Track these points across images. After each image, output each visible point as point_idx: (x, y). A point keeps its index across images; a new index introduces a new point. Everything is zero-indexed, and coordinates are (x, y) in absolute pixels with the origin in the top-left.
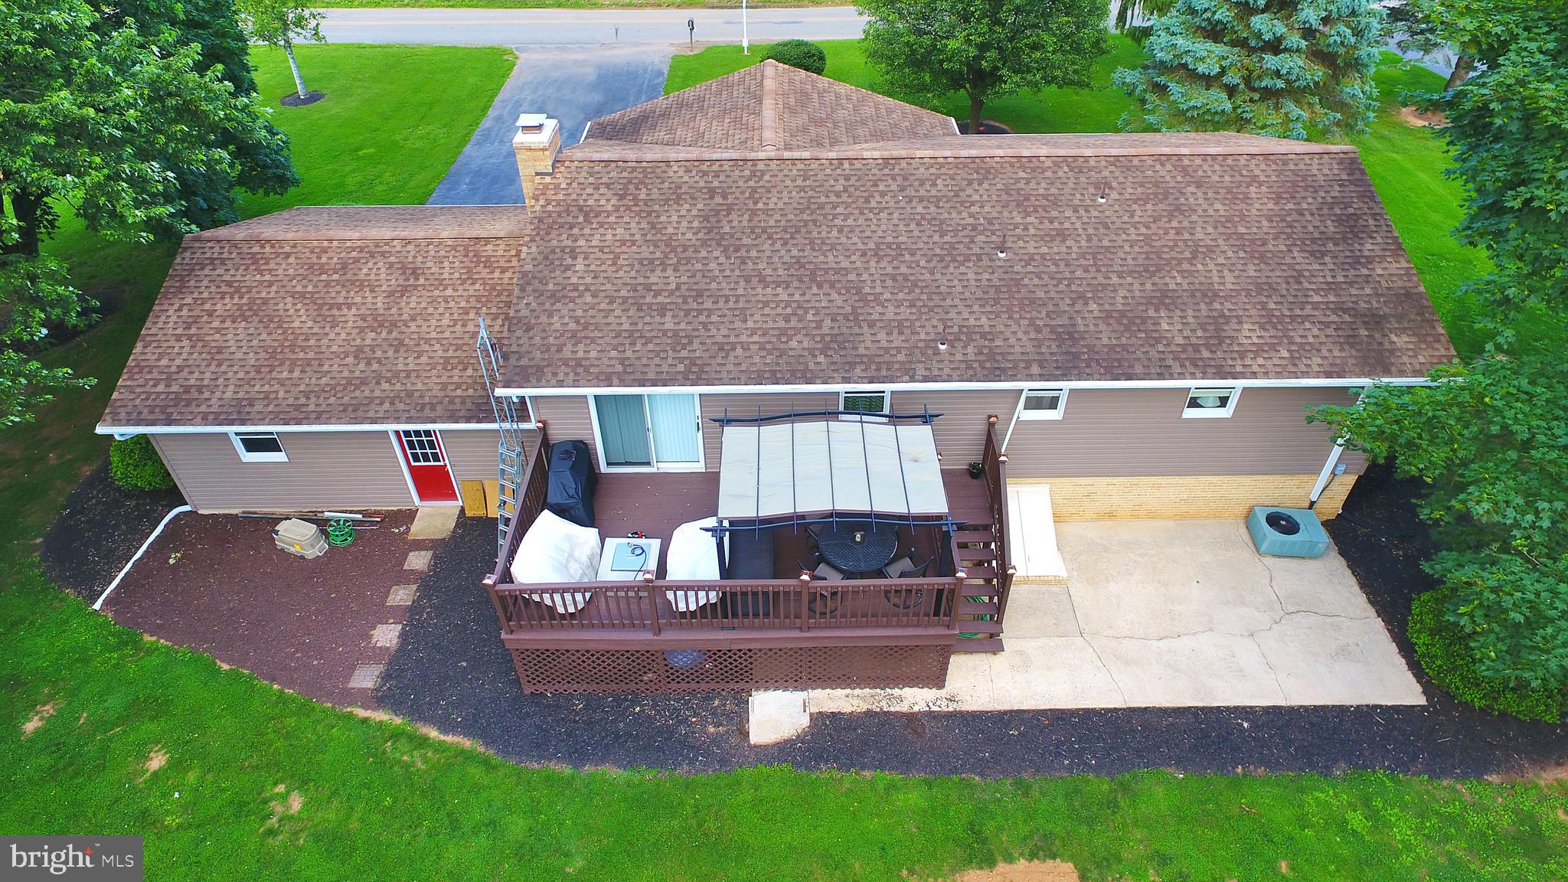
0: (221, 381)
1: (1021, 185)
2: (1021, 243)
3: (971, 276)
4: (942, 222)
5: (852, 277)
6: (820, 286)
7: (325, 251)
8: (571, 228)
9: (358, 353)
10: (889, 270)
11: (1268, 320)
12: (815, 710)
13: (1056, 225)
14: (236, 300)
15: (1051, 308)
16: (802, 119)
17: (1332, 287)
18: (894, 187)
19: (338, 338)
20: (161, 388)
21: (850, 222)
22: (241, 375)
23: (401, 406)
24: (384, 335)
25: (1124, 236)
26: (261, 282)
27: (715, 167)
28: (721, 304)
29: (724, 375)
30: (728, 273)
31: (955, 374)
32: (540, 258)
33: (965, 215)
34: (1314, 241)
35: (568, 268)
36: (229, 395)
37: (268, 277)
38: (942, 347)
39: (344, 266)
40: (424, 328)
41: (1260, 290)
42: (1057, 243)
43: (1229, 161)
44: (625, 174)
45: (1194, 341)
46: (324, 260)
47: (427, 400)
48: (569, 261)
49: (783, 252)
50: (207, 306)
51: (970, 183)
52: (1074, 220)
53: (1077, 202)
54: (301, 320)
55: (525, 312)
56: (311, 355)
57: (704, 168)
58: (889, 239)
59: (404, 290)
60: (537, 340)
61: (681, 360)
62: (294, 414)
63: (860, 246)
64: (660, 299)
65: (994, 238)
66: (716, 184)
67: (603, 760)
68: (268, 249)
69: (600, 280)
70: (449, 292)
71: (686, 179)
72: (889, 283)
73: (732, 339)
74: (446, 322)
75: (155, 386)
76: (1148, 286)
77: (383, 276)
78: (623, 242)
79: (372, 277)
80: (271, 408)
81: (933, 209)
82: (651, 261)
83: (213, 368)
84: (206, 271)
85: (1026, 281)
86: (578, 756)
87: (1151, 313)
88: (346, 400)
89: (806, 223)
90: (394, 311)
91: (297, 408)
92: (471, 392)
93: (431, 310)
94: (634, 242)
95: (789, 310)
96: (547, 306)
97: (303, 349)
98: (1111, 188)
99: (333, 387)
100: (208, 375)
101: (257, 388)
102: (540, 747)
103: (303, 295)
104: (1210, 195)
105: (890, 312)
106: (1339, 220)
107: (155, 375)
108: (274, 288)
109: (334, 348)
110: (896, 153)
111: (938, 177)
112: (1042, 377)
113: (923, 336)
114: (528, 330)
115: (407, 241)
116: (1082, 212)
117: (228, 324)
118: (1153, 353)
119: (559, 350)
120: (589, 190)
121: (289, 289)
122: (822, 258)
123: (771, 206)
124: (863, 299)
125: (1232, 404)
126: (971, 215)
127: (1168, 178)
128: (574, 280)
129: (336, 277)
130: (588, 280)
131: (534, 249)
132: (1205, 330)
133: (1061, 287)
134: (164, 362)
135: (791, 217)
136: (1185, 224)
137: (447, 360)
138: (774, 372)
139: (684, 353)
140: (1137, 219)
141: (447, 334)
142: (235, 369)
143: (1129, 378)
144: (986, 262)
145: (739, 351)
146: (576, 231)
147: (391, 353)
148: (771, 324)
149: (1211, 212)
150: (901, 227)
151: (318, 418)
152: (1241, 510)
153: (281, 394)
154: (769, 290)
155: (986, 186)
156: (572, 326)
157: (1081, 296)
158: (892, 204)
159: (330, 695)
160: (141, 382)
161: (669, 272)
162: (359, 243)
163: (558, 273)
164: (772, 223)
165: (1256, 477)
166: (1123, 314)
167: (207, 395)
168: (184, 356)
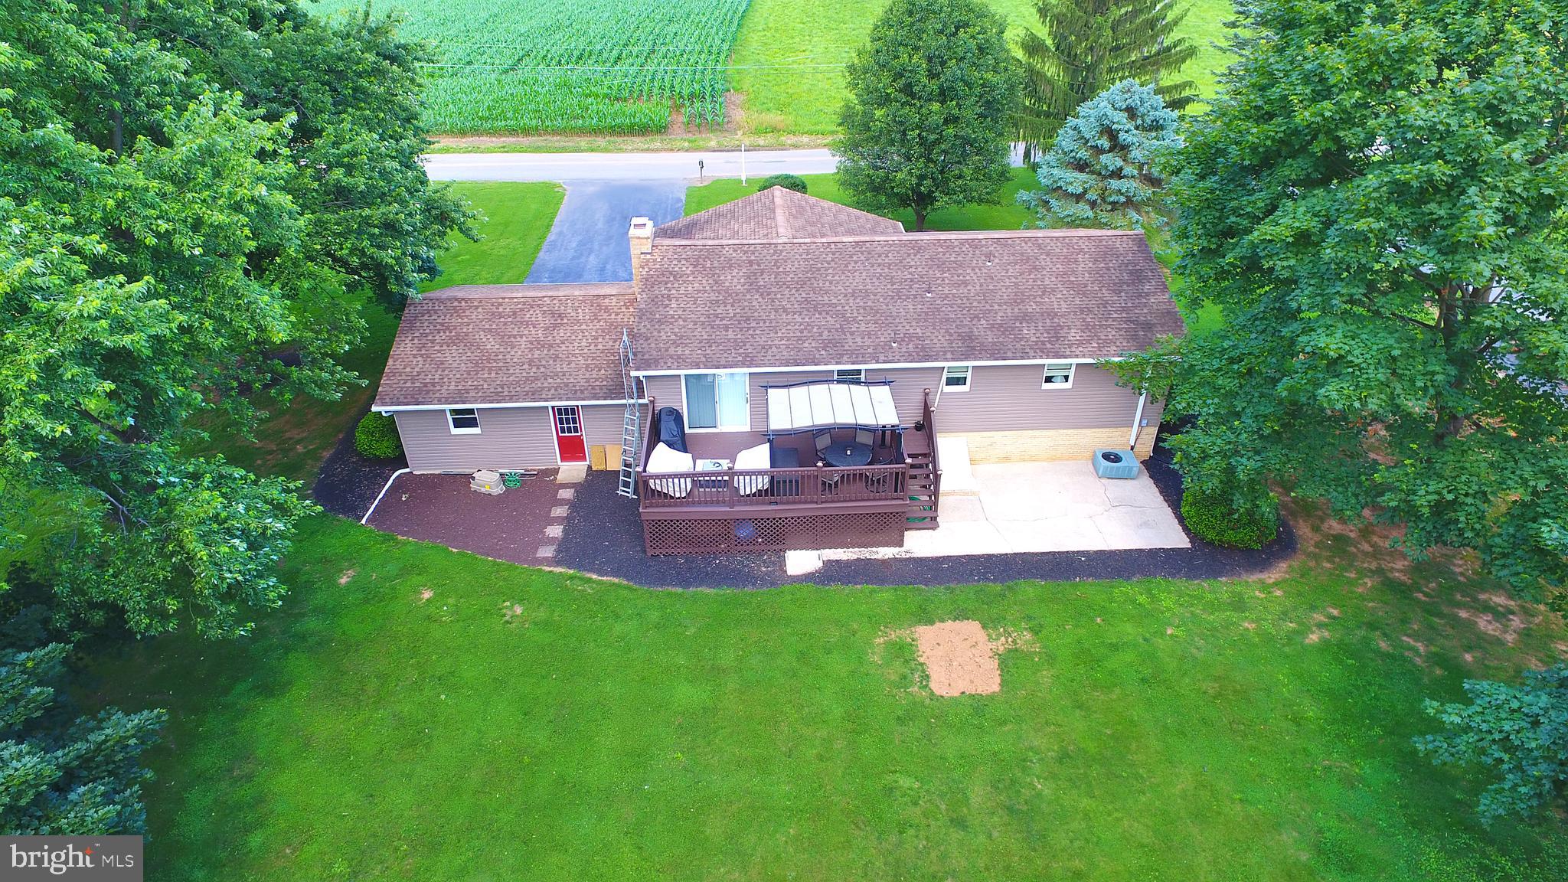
0: (446, 380)
1: (940, 255)
2: (940, 288)
3: (910, 306)
4: (892, 277)
5: (839, 308)
6: (820, 314)
7: (500, 304)
8: (666, 284)
9: (531, 362)
10: (861, 304)
11: (1087, 327)
12: (825, 559)
13: (961, 278)
14: (448, 334)
15: (958, 323)
16: (801, 222)
17: (1124, 309)
18: (862, 258)
19: (516, 354)
20: (409, 384)
21: (837, 278)
22: (458, 376)
23: (562, 391)
24: (545, 352)
25: (1002, 284)
26: (462, 323)
27: (752, 248)
28: (761, 325)
29: (766, 362)
30: (764, 307)
31: (902, 359)
32: (649, 301)
33: (906, 273)
34: (1115, 284)
35: (667, 306)
36: (452, 387)
37: (466, 320)
38: (894, 345)
39: (515, 313)
40: (570, 348)
41: (1082, 312)
42: (962, 287)
43: (1067, 241)
44: (696, 253)
45: (1042, 339)
46: (501, 310)
47: (578, 388)
48: (667, 302)
49: (797, 295)
50: (430, 338)
51: (909, 255)
52: (972, 275)
53: (974, 265)
54: (491, 344)
55: (643, 330)
56: (501, 364)
57: (745, 249)
58: (861, 287)
59: (555, 327)
60: (653, 345)
61: (740, 354)
62: (496, 397)
63: (843, 291)
64: (724, 322)
65: (924, 286)
66: (753, 258)
67: (700, 585)
68: (463, 304)
69: (687, 312)
70: (584, 327)
71: (734, 255)
72: (862, 311)
73: (769, 343)
74: (584, 343)
75: (405, 383)
76: (1016, 310)
77: (540, 319)
78: (699, 291)
79: (533, 319)
80: (480, 394)
81: (886, 270)
82: (717, 302)
83: (439, 373)
84: (426, 317)
85: (943, 309)
86: (686, 583)
87: (1018, 325)
88: (527, 389)
89: (810, 278)
90: (550, 338)
91: (497, 393)
92: (605, 383)
93: (574, 338)
94: (705, 292)
95: (802, 327)
96: (657, 327)
97: (495, 361)
98: (994, 257)
99: (518, 382)
100: (437, 377)
101: (470, 383)
102: (662, 580)
103: (490, 330)
104: (1054, 260)
105: (863, 327)
106: (1131, 273)
107: (404, 378)
108: (471, 327)
109: (515, 360)
110: (863, 239)
111: (889, 252)
112: (953, 360)
113: (883, 339)
114: (646, 340)
115: (553, 298)
116: (977, 270)
117: (445, 347)
118: (1018, 346)
119: (667, 351)
120: (675, 262)
121: (480, 327)
122: (820, 298)
123: (788, 270)
124: (846, 320)
125: (1071, 379)
126: (910, 273)
127: (1029, 251)
128: (671, 312)
129: (510, 319)
130: (680, 312)
131: (645, 296)
132: (1049, 333)
133: (965, 312)
134: (408, 370)
135: (800, 275)
136: (1039, 276)
137: (587, 366)
138: (796, 360)
139: (741, 351)
140: (1010, 274)
141: (586, 351)
142: (454, 373)
143: (1004, 359)
144: (919, 299)
145: (774, 349)
146: (669, 285)
147: (551, 362)
148: (792, 335)
149: (1054, 269)
150: (868, 280)
151: (511, 399)
152: (1089, 454)
153: (485, 386)
154: (789, 316)
155: (918, 256)
156: (673, 337)
157: (977, 317)
158: (861, 268)
159: (525, 561)
160: (395, 381)
161: (729, 307)
162: (522, 300)
163: (661, 309)
164: (789, 279)
165: (1094, 430)
166: (1001, 325)
167: (438, 388)
168: (420, 366)
